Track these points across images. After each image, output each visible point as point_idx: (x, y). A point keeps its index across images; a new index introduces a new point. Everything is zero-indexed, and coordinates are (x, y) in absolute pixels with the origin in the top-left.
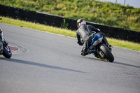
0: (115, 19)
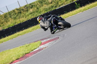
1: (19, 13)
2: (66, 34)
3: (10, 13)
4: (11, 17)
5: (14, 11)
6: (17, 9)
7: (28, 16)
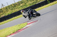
1: (14, 6)
2: (42, 19)
3: (9, 6)
4: (9, 8)
5: (11, 5)
6: (13, 4)
7: (20, 8)
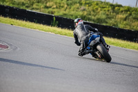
0: (104, 17)
